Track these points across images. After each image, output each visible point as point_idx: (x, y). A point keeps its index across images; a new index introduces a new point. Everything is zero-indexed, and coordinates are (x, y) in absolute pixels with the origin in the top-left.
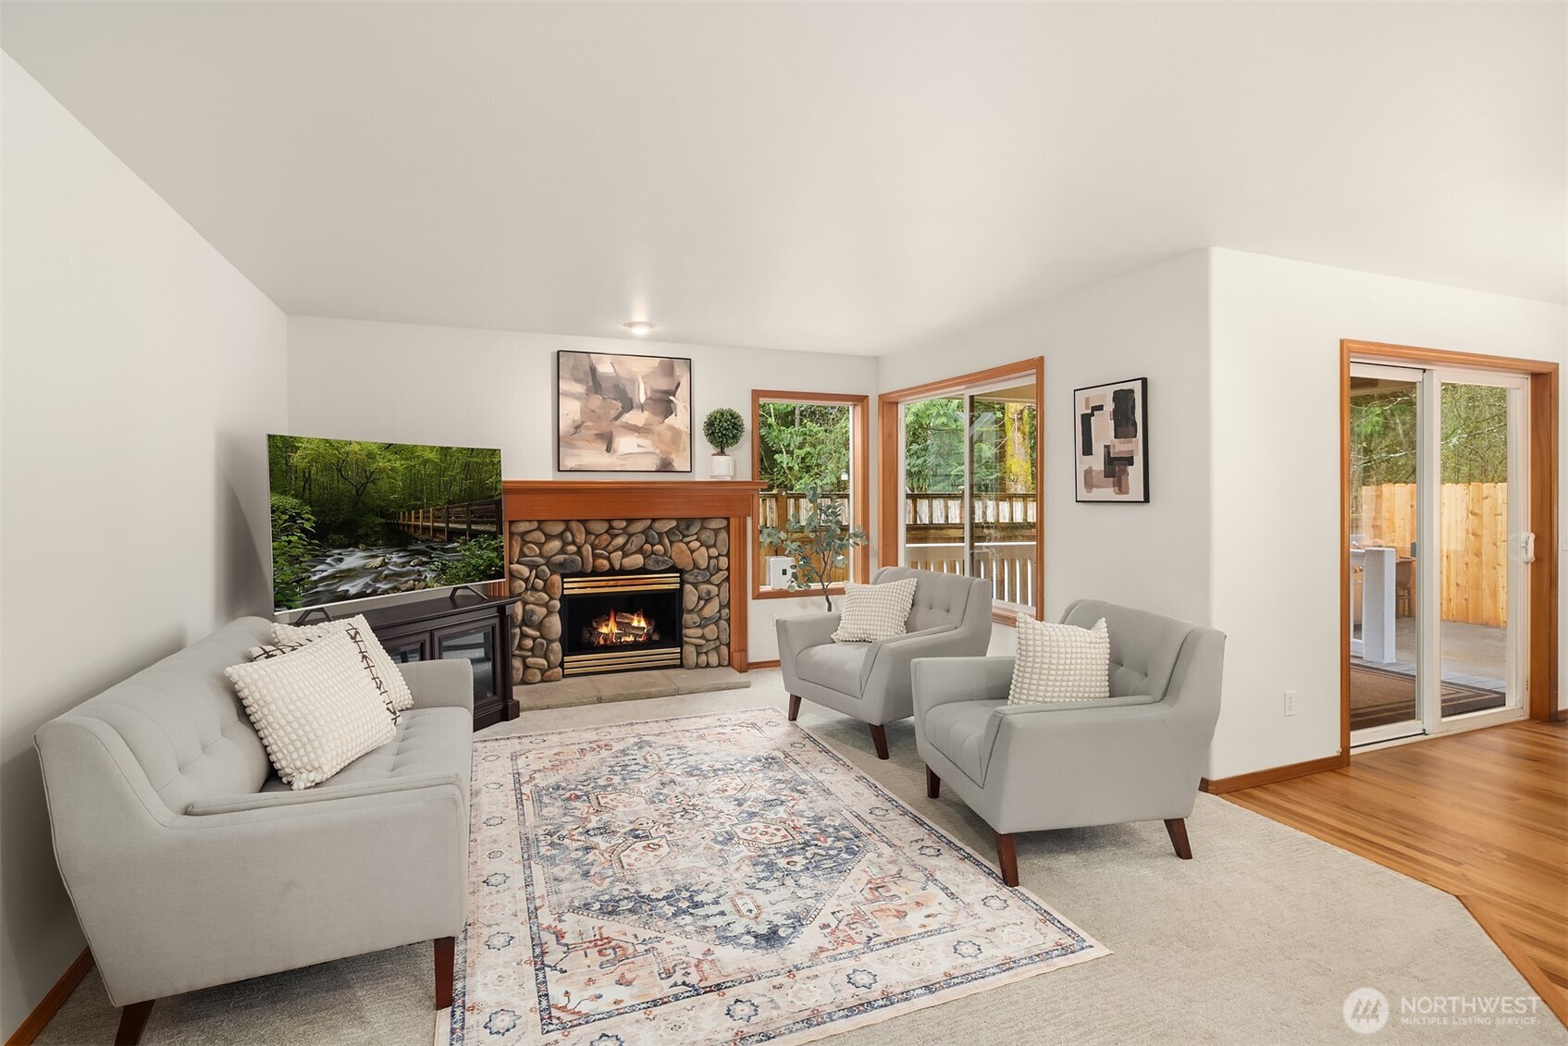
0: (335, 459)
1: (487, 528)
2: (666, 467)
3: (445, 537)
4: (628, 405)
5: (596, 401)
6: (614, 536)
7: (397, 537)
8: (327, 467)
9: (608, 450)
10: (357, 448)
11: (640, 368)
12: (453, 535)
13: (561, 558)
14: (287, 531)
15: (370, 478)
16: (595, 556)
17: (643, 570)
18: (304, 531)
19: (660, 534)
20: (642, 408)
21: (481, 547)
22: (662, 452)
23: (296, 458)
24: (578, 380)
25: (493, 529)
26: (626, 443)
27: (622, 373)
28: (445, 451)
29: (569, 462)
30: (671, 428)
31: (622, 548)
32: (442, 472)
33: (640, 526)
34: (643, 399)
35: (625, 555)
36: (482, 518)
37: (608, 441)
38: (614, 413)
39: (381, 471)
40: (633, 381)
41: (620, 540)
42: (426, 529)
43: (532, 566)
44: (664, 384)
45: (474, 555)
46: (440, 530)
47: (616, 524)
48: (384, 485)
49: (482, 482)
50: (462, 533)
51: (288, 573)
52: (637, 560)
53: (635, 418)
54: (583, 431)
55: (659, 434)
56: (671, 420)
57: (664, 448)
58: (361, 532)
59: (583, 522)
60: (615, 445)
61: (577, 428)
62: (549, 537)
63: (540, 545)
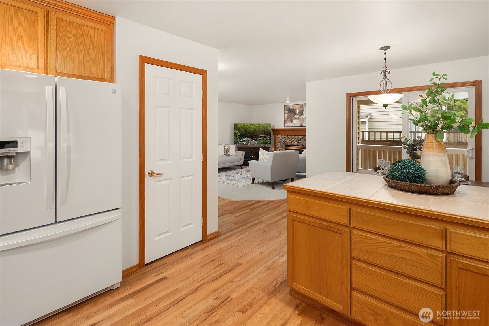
0: (243, 127)
1: (268, 136)
2: (301, 126)
3: (259, 137)
4: (295, 114)
5: (290, 114)
6: (292, 139)
7: (251, 137)
8: (242, 128)
9: (292, 123)
10: (246, 125)
11: (297, 107)
12: (261, 137)
13: (284, 142)
14: (236, 135)
15: (247, 129)
16: (289, 142)
17: (297, 145)
18: (238, 135)
19: (300, 138)
20: (297, 114)
21: (266, 139)
22: (301, 123)
23: (238, 126)
24: (287, 110)
25: (269, 136)
26: (295, 121)
27: (294, 108)
28: (260, 125)
29: (286, 125)
30: (303, 118)
31: (293, 141)
32: (259, 128)
33: (296, 137)
34: (298, 113)
35: (294, 142)
36: (267, 135)
37: (292, 121)
38: (293, 116)
39: (249, 128)
40: (296, 109)
41: (293, 139)
42: (256, 136)
43: (280, 143)
44: (301, 109)
45: (265, 140)
46: (259, 136)
47: (292, 136)
48: (249, 129)
49: (267, 129)
50: (263, 137)
51: (236, 140)
52: (296, 143)
53: (296, 116)
54: (288, 119)
55: (300, 119)
56: (302, 116)
57: (301, 122)
58: (246, 136)
59: (288, 136)
60: (293, 122)
61: (287, 119)
62: (283, 138)
63: (281, 140)
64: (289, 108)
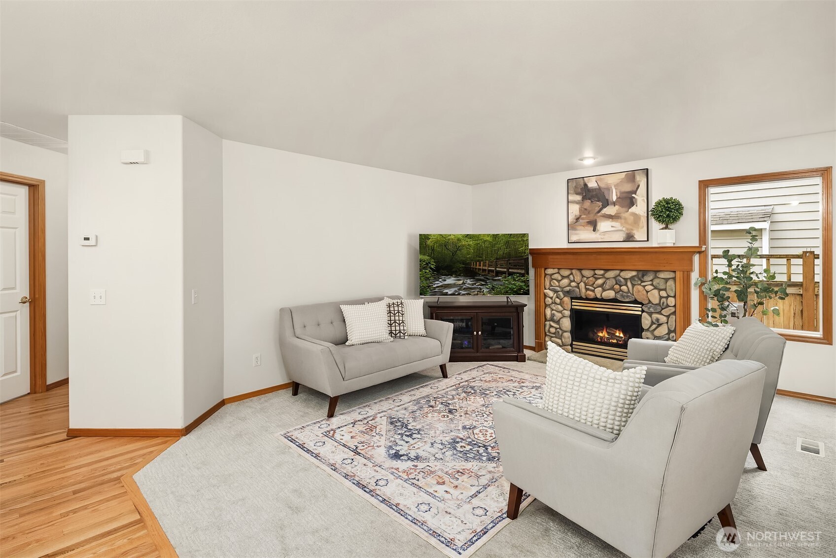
0: (444, 242)
1: (519, 271)
2: (629, 238)
3: (494, 274)
4: (606, 203)
5: (587, 203)
6: (597, 279)
7: (469, 272)
8: (441, 245)
9: (594, 230)
10: (453, 237)
11: (612, 181)
12: (498, 273)
13: (568, 289)
14: (424, 268)
15: (458, 249)
16: (587, 289)
17: (614, 300)
18: (431, 268)
19: (626, 279)
20: (614, 204)
21: (514, 280)
22: (627, 229)
23: (429, 242)
24: (577, 194)
25: (523, 272)
26: (604, 226)
27: (602, 185)
28: (495, 236)
29: (574, 238)
30: (634, 215)
31: (601, 286)
32: (493, 246)
33: (611, 274)
34: (614, 198)
35: (604, 290)
36: (515, 266)
37: (594, 225)
38: (597, 209)
39: (463, 246)
40: (609, 189)
41: (600, 282)
42: (484, 270)
43: (555, 292)
44: (628, 187)
45: (510, 283)
46: (492, 271)
47: (597, 272)
48: (464, 251)
49: (516, 250)
50: (504, 273)
51: (425, 284)
52: (610, 294)
53: (610, 210)
54: (581, 221)
55: (625, 219)
56: (633, 209)
57: (630, 227)
58: (454, 270)
59: (580, 270)
60: (598, 227)
61: (577, 219)
62: (563, 277)
63: (559, 281)
64: (586, 185)
